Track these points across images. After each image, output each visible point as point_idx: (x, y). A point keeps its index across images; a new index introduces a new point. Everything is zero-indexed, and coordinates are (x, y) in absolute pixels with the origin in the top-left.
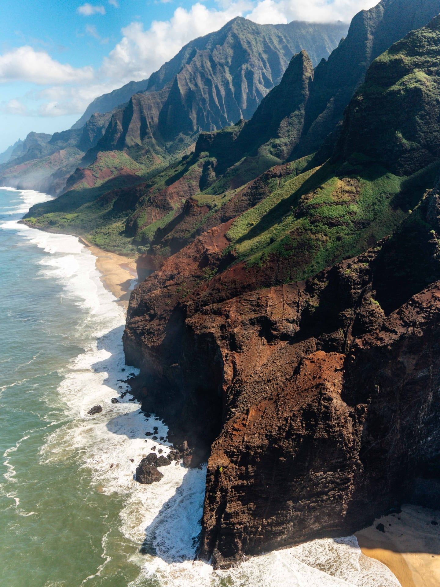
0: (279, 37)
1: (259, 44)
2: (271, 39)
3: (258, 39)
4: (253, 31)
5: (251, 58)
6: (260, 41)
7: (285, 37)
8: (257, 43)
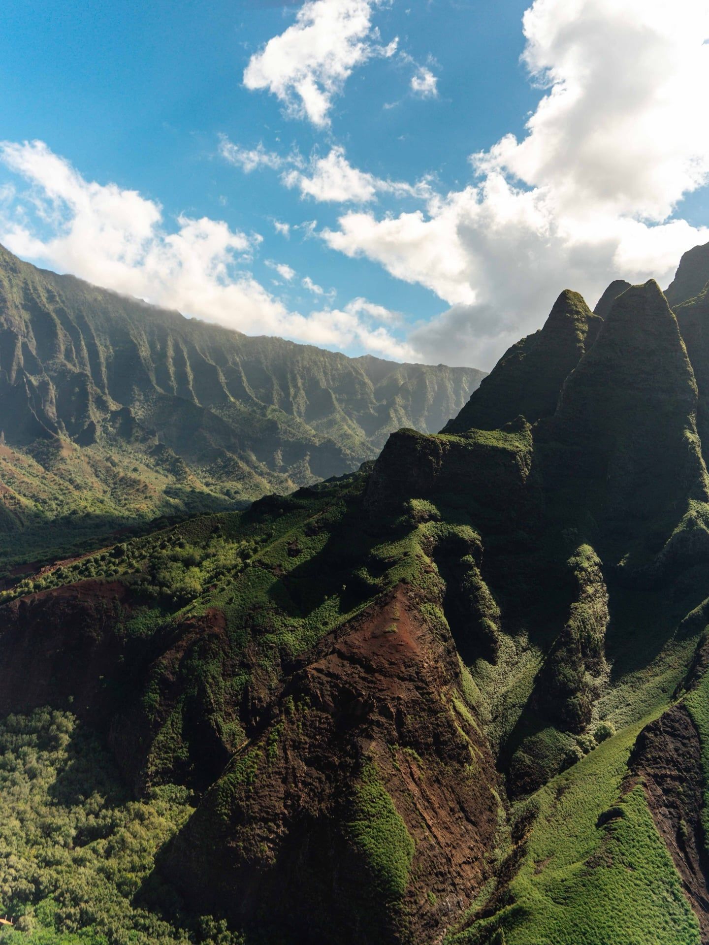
0: (48, 291)
1: (15, 290)
2: (35, 289)
3: (14, 282)
4: (4, 264)
5: (8, 308)
6: (18, 285)
7: (60, 295)
8: (12, 287)
